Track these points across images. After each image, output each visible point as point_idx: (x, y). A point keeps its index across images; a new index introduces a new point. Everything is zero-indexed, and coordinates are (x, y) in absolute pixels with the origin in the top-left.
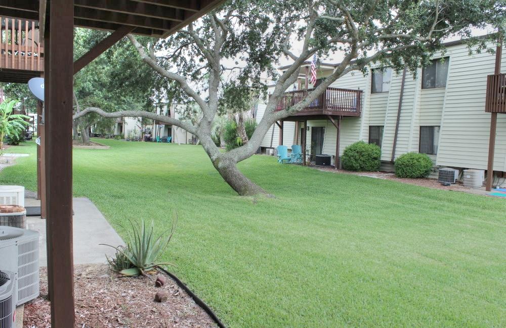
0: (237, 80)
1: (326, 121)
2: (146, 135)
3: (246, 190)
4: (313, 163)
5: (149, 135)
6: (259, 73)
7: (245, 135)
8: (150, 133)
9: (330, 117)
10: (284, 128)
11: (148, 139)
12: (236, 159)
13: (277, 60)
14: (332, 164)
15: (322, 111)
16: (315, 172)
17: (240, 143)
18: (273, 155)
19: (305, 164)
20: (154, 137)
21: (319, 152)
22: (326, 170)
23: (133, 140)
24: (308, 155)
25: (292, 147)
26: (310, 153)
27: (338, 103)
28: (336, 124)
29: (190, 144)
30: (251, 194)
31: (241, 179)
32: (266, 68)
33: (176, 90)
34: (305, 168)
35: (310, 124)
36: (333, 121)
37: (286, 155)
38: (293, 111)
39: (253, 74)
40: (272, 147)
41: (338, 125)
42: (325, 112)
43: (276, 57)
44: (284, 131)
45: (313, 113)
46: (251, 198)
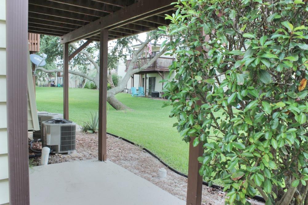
0: (110, 53)
1: (156, 74)
2: (51, 83)
3: (120, 108)
4: (150, 96)
5: (53, 83)
6: (122, 49)
7: (112, 82)
8: (53, 82)
9: (159, 72)
10: (134, 78)
11: (53, 86)
12: (114, 93)
13: (131, 42)
14: (160, 96)
15: (155, 69)
16: (152, 100)
17: (109, 87)
18: (128, 92)
19: (146, 97)
20: (56, 84)
21: (153, 90)
22: (157, 99)
23: (43, 86)
24: (147, 92)
25: (139, 88)
26: (148, 91)
27: (163, 65)
28: (162, 75)
29: (79, 88)
30: (123, 109)
31: (117, 103)
32: (126, 47)
33: (78, 58)
34: (147, 99)
35: (148, 76)
36: (160, 74)
37: (136, 92)
38: (142, 69)
39: (119, 49)
40: (127, 88)
41: (163, 76)
42: (156, 70)
43: (131, 41)
44: (134, 79)
45: (150, 70)
46: (123, 111)
